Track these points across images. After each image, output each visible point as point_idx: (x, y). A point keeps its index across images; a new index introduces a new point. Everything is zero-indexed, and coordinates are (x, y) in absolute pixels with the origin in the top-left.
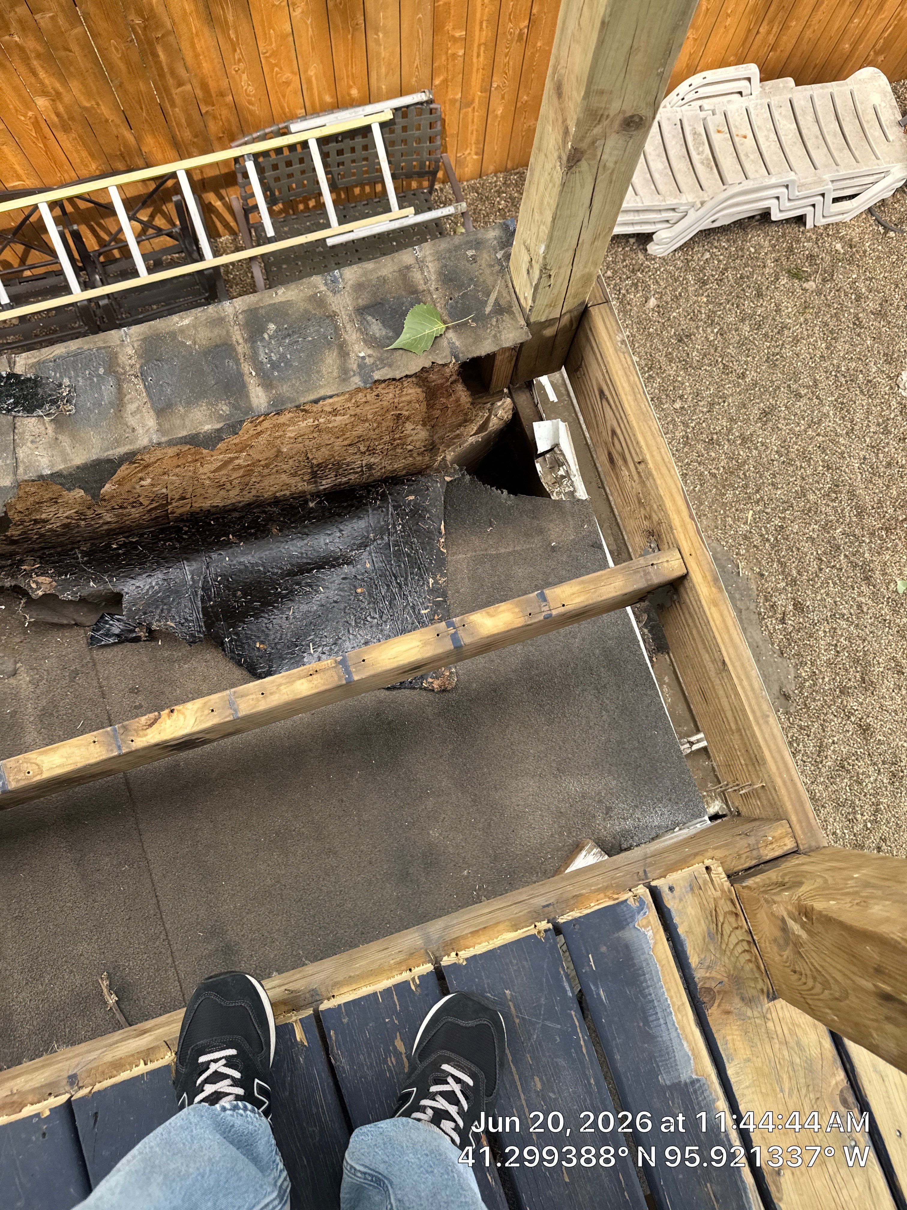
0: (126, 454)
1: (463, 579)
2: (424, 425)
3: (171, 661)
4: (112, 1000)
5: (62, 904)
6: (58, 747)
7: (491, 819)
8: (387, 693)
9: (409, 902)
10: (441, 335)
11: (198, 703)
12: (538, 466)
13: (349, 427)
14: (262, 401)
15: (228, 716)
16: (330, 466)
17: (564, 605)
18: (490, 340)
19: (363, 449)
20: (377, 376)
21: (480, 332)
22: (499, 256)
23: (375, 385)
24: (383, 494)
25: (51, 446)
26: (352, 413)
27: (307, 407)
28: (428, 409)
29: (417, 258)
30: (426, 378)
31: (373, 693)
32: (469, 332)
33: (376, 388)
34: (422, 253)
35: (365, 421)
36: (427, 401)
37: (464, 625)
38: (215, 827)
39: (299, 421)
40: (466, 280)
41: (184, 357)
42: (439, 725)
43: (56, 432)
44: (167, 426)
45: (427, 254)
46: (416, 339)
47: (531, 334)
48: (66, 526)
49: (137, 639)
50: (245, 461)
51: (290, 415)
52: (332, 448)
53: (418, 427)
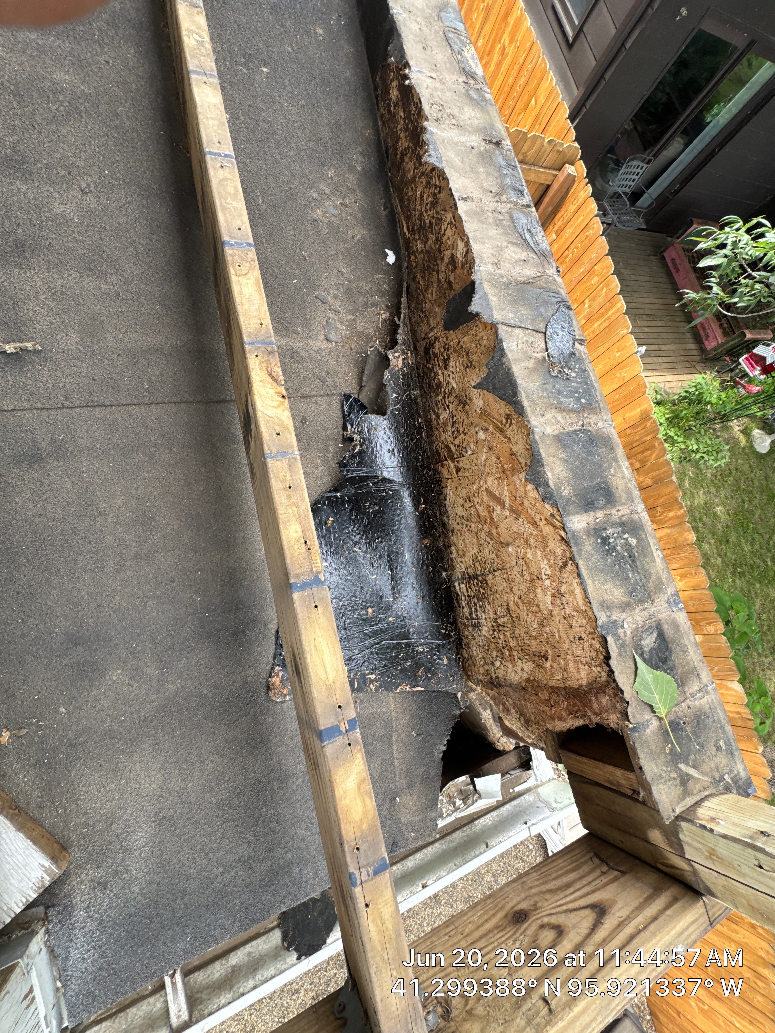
0: (522, 406)
1: (373, 708)
2: (528, 680)
3: (325, 451)
5: (123, 330)
6: (261, 294)
7: (119, 740)
8: (274, 632)
10: (654, 712)
11: (289, 423)
12: (463, 779)
13: (535, 609)
14: (576, 525)
15: (269, 449)
16: (482, 590)
17: (367, 906)
18: (656, 770)
19: (501, 621)
20: (610, 639)
21: (662, 759)
22: (726, 777)
23: (598, 637)
24: (449, 636)
25: (525, 353)
26: (555, 613)
27: (570, 567)
28: (552, 687)
29: (707, 686)
30: (604, 692)
31: (275, 617)
32: (660, 744)
33: (593, 639)
34: (712, 692)
35: (541, 624)
36: (565, 689)
37: (349, 744)
38: (170, 465)
39: (549, 560)
40: (701, 739)
41: (601, 465)
42: (234, 682)
43: (536, 358)
44: (548, 442)
45: (712, 697)
46: (648, 684)
47: (667, 823)
48: (439, 385)
49: (345, 428)
50: (499, 516)
51: (559, 552)
52: (507, 593)
53: (525, 674)
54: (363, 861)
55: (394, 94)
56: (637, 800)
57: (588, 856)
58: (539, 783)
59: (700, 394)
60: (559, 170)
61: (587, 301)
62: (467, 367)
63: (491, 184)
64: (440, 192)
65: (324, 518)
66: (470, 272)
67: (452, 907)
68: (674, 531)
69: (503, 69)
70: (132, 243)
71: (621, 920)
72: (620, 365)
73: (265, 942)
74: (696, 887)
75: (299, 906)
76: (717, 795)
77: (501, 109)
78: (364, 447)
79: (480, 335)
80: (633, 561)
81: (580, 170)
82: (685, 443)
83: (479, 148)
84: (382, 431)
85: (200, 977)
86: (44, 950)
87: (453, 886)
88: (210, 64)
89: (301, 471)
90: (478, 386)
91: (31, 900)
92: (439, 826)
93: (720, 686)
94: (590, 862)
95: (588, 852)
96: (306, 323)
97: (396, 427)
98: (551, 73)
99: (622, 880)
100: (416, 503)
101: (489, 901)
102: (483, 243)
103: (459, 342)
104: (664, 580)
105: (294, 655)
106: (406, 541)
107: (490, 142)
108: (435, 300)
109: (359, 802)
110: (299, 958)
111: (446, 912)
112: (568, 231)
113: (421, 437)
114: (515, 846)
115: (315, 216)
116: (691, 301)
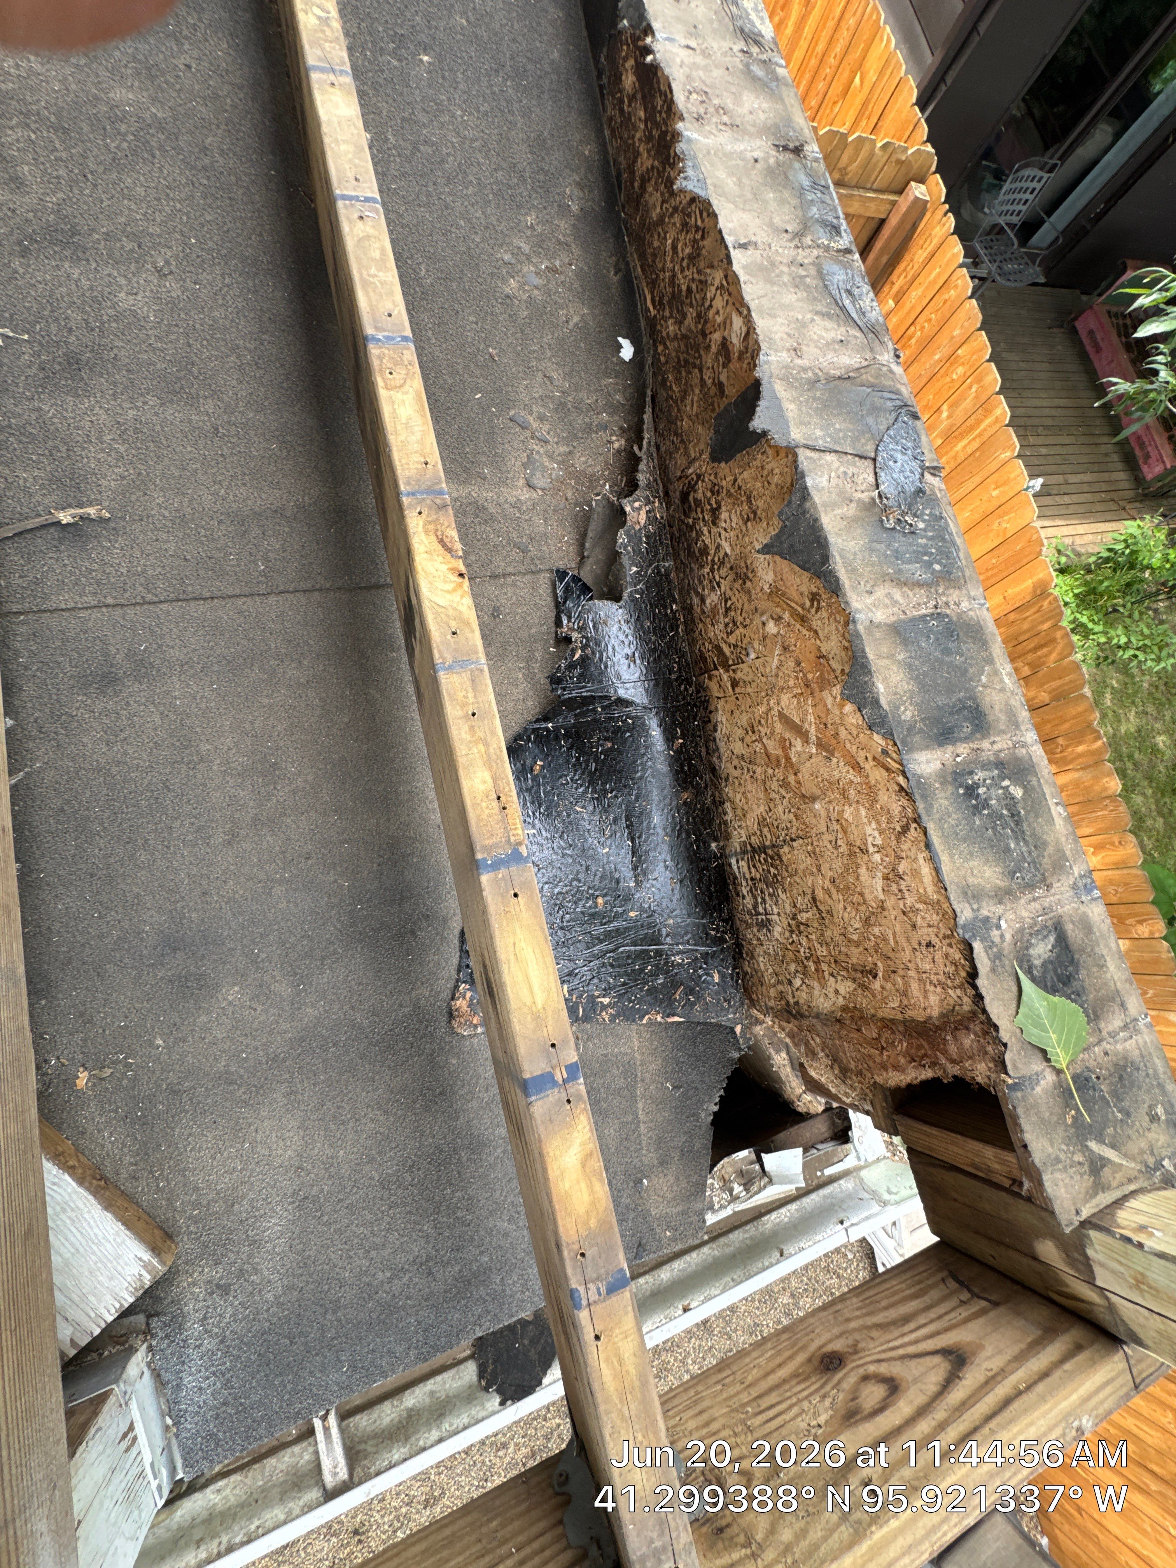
0: (837, 579)
1: (606, 1047)
2: (845, 1009)
3: (529, 659)
4: (65, 517)
5: (225, 484)
6: (424, 416)
7: (240, 1086)
8: (457, 932)
9: (128, 950)
10: (1048, 1060)
11: (471, 615)
12: (744, 1154)
13: (856, 898)
14: (923, 767)
15: (441, 657)
16: (772, 870)
17: (597, 1338)
18: (1050, 1150)
19: (803, 917)
20: (977, 946)
21: (1061, 1132)
22: (1166, 1163)
23: (958, 942)
24: (722, 940)
25: (841, 493)
26: (889, 904)
27: (914, 833)
28: (882, 1019)
29: (1136, 1020)
30: (967, 1029)
31: (458, 911)
32: (1057, 1110)
33: (950, 945)
34: (1145, 1030)
35: (867, 923)
36: (904, 1022)
37: (569, 1101)
38: (299, 685)
39: (878, 823)
40: (1126, 1104)
41: (966, 671)
42: (401, 1005)
43: (859, 501)
44: (878, 635)
45: (1146, 1038)
46: (1039, 1016)
47: (1068, 1231)
48: (704, 551)
49: (558, 623)
50: (799, 754)
51: (896, 809)
52: (812, 874)
53: (841, 999)
54: (590, 1273)
55: (629, 80)
56: (1018, 1195)
57: (940, 1275)
58: (862, 1163)
59: (1133, 552)
60: (900, 192)
61: (945, 407)
62: (748, 519)
63: (786, 219)
64: (703, 238)
65: (529, 762)
66: (753, 365)
67: (730, 1338)
68: (1085, 777)
69: (808, 31)
70: (235, 349)
71: (990, 1374)
72: (999, 510)
73: (453, 1378)
74: (1113, 1331)
75: (501, 1331)
76: (1149, 1191)
77: (804, 99)
78: (589, 651)
79: (768, 467)
80: (1017, 823)
81: (934, 189)
82: (1105, 633)
83: (766, 160)
84: (616, 627)
85: (362, 1422)
86: (147, 1374)
87: (732, 1309)
88: (339, 54)
89: (490, 689)
90: (766, 549)
91: (126, 1305)
92: (708, 1223)
93: (1157, 1020)
94: (942, 1286)
95: (940, 1270)
96: (497, 461)
97: (638, 619)
98: (888, 29)
99: (992, 1314)
100: (669, 737)
101: (785, 1336)
102: (774, 316)
103: (735, 480)
104: (1068, 853)
105: (485, 967)
106: (655, 795)
107: (785, 148)
108: (697, 415)
109: (583, 1185)
110: (502, 1403)
111: (721, 1346)
112: (914, 294)
113: (677, 633)
114: (826, 1255)
115: (507, 291)
116: (1120, 397)
